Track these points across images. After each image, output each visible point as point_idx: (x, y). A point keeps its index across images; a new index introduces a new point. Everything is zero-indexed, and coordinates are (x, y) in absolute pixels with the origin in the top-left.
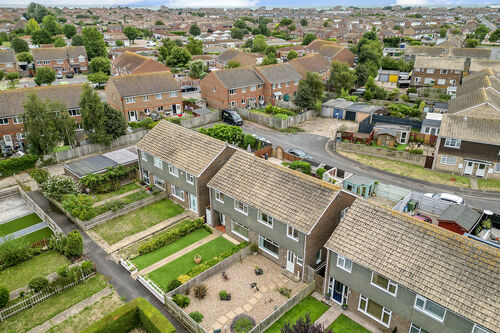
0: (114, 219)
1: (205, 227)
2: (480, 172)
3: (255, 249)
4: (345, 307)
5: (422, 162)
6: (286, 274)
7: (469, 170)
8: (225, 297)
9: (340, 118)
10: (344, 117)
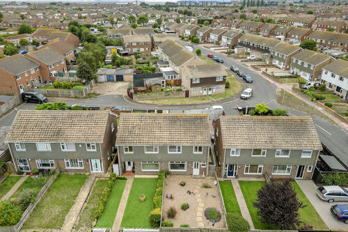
0: (34, 209)
1: (118, 178)
2: (210, 93)
3: (167, 173)
4: (237, 177)
5: (184, 95)
6: (196, 177)
7: (205, 93)
8: (185, 207)
9: (113, 81)
10: (115, 80)
